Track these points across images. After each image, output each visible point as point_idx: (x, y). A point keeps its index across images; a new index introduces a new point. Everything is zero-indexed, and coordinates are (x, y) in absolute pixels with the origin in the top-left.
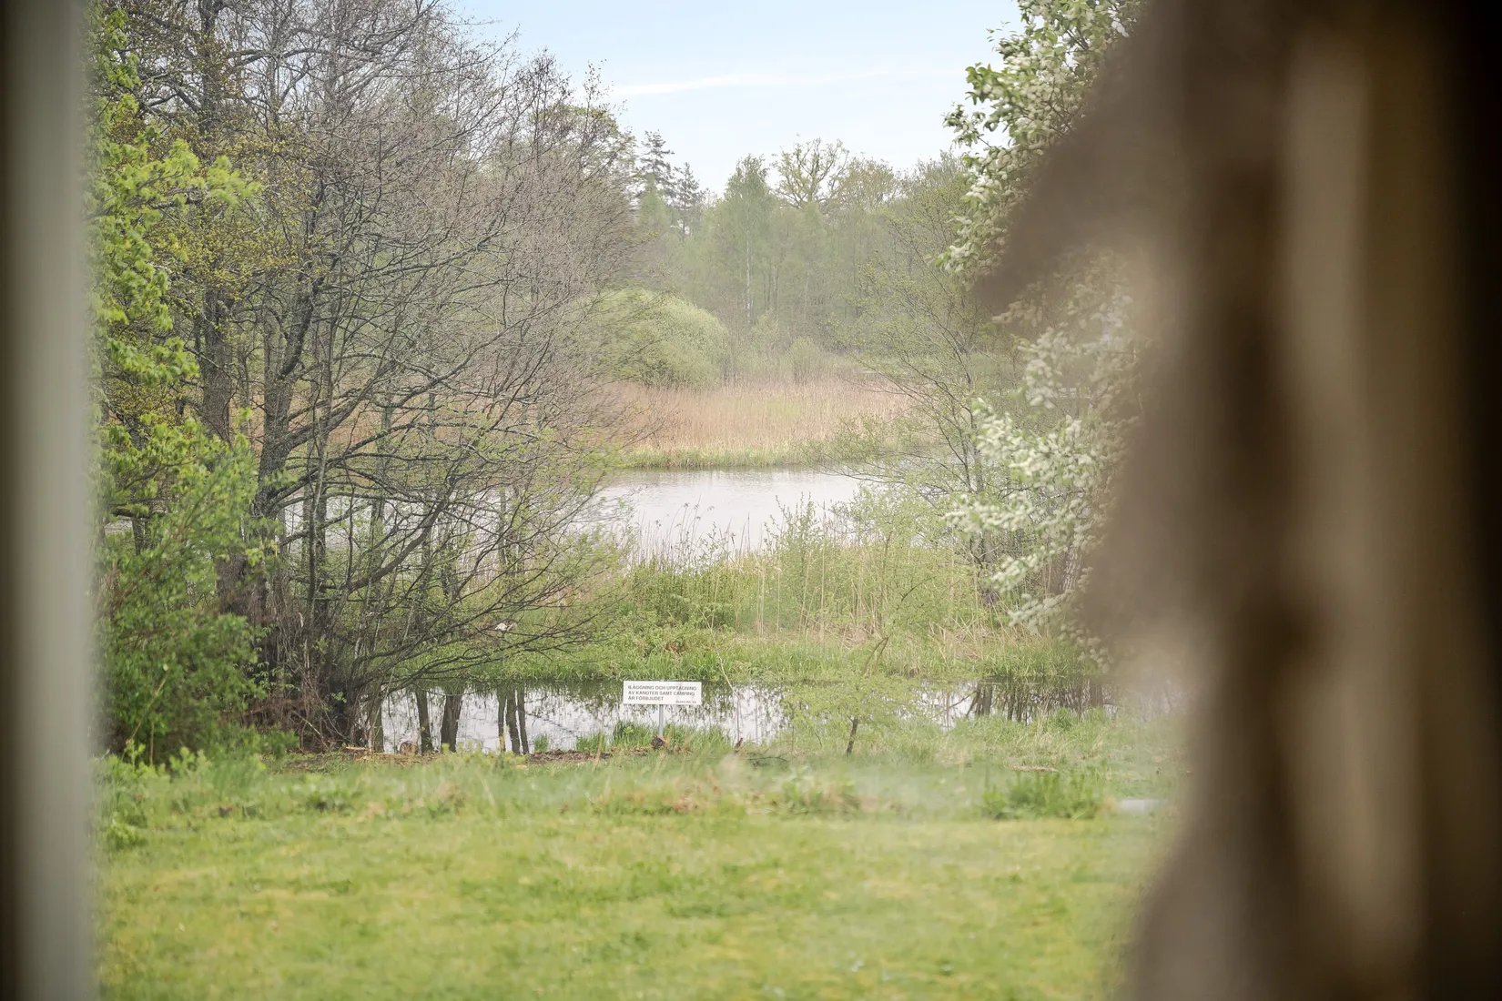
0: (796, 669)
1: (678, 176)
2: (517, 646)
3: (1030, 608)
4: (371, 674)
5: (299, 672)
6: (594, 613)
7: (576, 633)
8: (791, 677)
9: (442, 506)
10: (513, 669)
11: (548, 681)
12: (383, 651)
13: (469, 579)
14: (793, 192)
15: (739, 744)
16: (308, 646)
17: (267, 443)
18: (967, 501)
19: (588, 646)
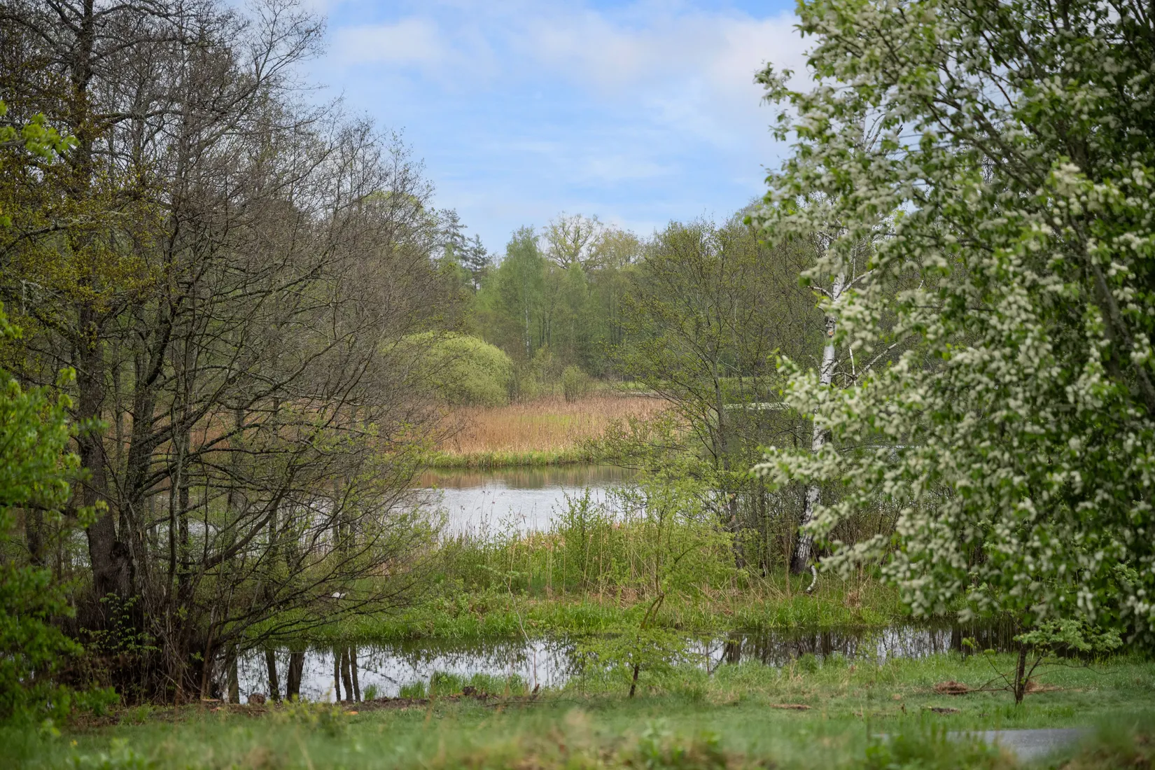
0: (580, 625)
1: (471, 244)
2: (349, 610)
3: (841, 554)
4: (225, 636)
5: (161, 636)
6: (413, 580)
7: (397, 598)
8: (575, 632)
9: (284, 492)
10: (347, 629)
11: (377, 639)
12: (235, 617)
13: (307, 553)
14: (560, 256)
15: (536, 689)
16: (171, 614)
17: (134, 441)
18: (776, 453)
19: (409, 609)
